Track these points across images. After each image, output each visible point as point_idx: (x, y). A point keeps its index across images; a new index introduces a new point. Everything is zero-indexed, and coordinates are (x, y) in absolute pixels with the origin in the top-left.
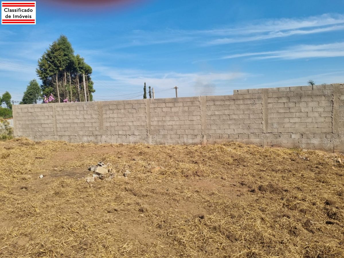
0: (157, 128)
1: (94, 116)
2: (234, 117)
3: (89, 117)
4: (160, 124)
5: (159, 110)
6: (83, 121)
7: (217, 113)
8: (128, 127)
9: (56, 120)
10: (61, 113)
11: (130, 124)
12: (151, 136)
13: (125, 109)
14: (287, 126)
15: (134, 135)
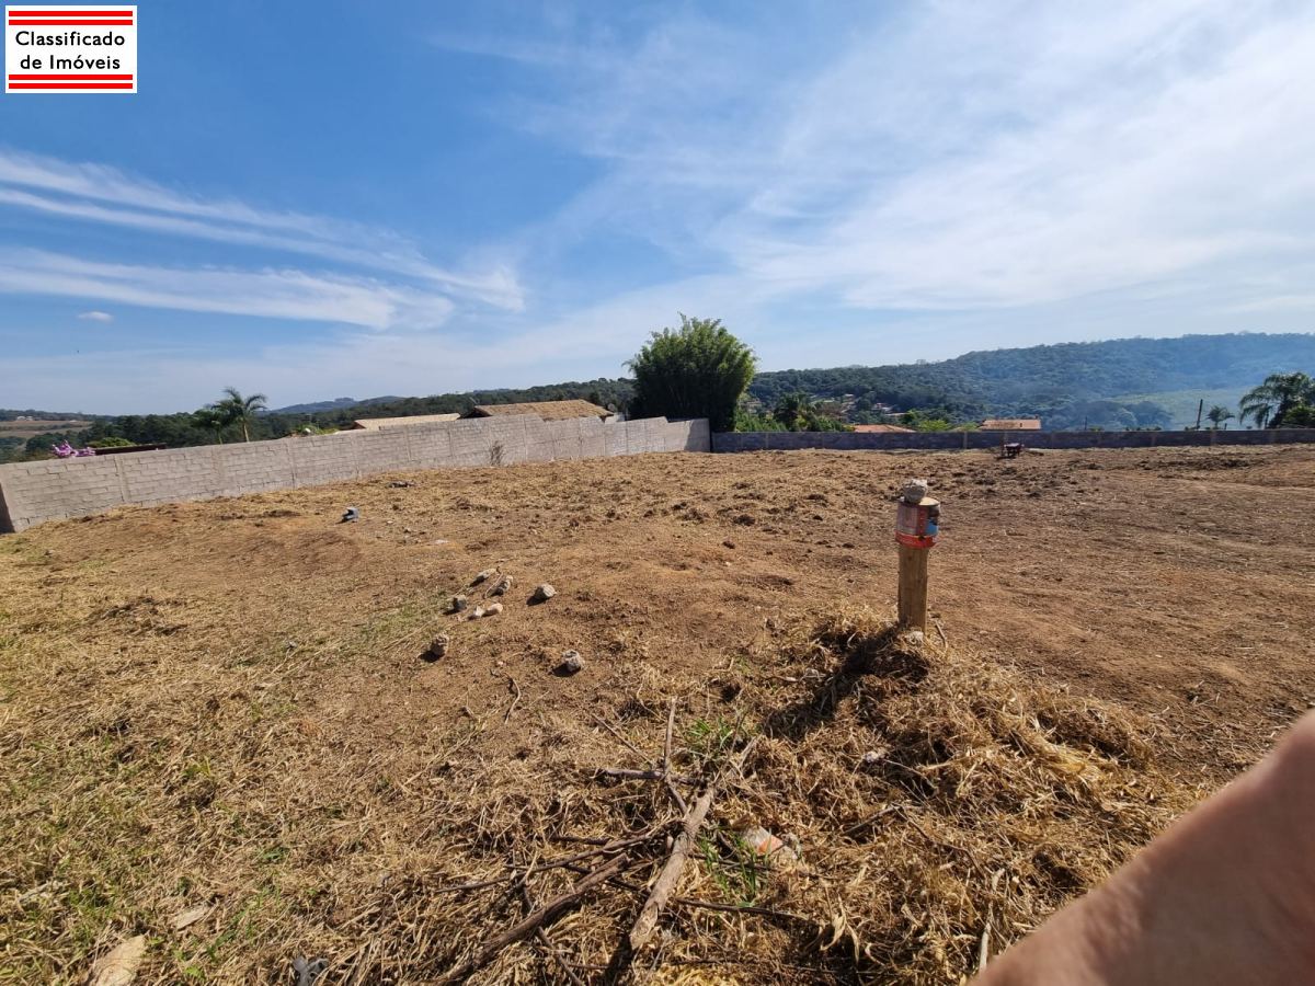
0: (305, 469)
1: (207, 466)
3: (198, 468)
4: (308, 464)
5: (305, 451)
6: (187, 474)
7: (369, 448)
8: (265, 474)
9: (126, 480)
10: (135, 467)
11: (269, 469)
12: (297, 480)
13: (256, 452)
14: (424, 453)
15: (274, 481)
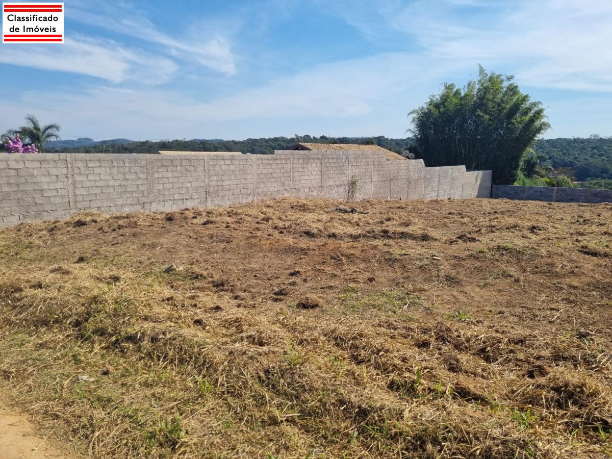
0: (216, 188)
1: (141, 176)
2: (275, 175)
3: (134, 177)
4: (219, 183)
5: (218, 168)
6: (123, 183)
7: (264, 172)
8: (186, 189)
9: (74, 183)
10: (83, 170)
11: (189, 185)
12: (209, 199)
13: (181, 166)
14: (303, 182)
15: (192, 198)
